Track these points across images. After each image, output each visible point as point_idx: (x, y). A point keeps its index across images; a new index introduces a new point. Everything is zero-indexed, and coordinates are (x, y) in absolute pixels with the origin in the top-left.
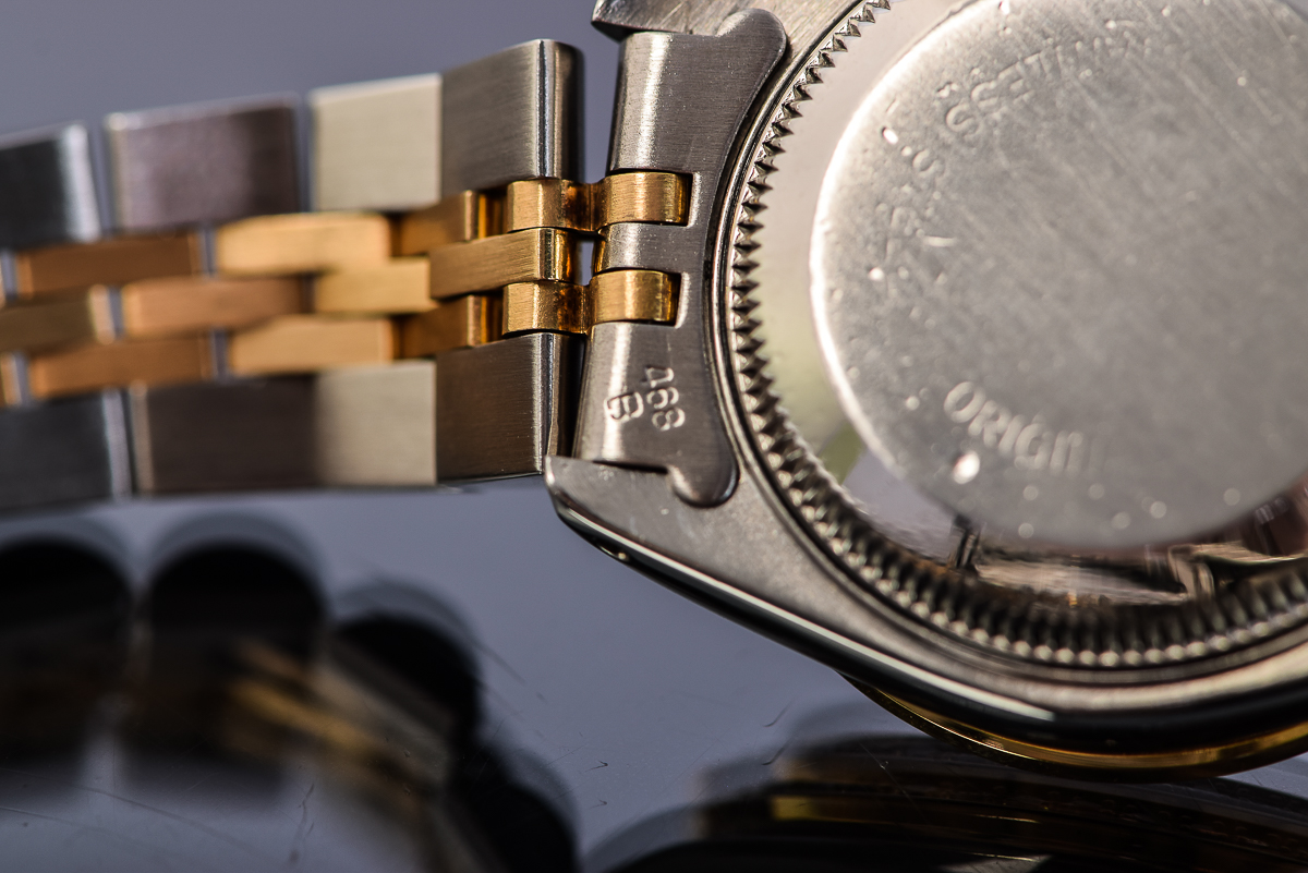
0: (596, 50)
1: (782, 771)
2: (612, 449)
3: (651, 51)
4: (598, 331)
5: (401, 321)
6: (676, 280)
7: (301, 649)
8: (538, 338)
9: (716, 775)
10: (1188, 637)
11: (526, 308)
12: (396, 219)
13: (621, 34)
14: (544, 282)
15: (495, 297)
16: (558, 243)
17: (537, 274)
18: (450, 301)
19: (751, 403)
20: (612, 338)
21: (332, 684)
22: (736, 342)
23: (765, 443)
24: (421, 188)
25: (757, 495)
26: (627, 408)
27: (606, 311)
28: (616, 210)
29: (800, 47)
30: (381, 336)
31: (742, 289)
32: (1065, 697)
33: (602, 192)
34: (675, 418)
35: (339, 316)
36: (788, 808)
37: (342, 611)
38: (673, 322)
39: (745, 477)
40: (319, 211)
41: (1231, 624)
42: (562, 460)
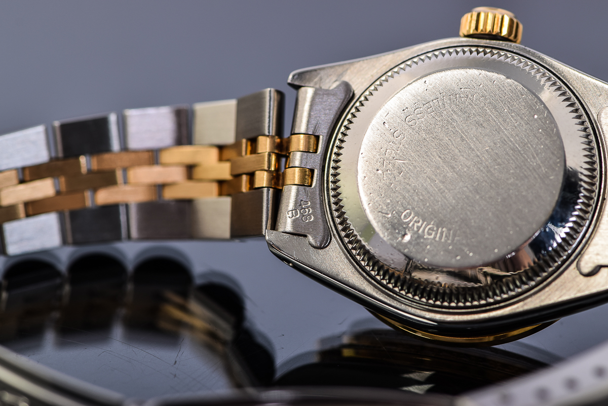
0: (289, 93)
1: (346, 340)
2: (289, 228)
3: (307, 93)
4: (285, 188)
5: (221, 183)
6: (312, 171)
7: (185, 295)
8: (265, 190)
9: (323, 341)
10: (480, 298)
11: (262, 180)
12: (221, 148)
13: (297, 88)
14: (268, 171)
15: (252, 175)
16: (273, 158)
17: (266, 168)
18: (237, 176)
19: (336, 214)
20: (290, 191)
21: (195, 306)
22: (332, 193)
23: (340, 227)
24: (229, 138)
25: (337, 245)
26: (294, 215)
27: (288, 181)
28: (293, 147)
29: (357, 94)
30: (214, 187)
31: (335, 175)
32: (438, 317)
33: (289, 141)
34: (311, 218)
35: (200, 180)
36: (347, 353)
37: (198, 281)
38: (311, 186)
39: (333, 239)
40: (195, 144)
41: (495, 294)
42: (272, 231)
